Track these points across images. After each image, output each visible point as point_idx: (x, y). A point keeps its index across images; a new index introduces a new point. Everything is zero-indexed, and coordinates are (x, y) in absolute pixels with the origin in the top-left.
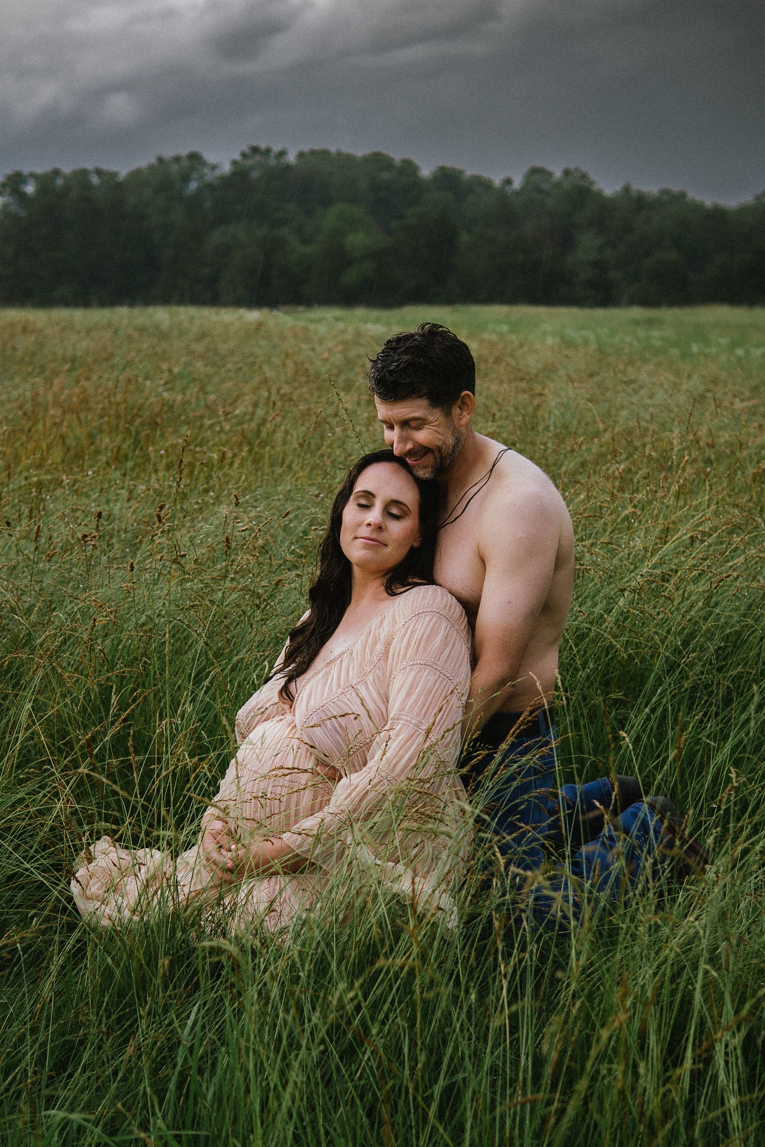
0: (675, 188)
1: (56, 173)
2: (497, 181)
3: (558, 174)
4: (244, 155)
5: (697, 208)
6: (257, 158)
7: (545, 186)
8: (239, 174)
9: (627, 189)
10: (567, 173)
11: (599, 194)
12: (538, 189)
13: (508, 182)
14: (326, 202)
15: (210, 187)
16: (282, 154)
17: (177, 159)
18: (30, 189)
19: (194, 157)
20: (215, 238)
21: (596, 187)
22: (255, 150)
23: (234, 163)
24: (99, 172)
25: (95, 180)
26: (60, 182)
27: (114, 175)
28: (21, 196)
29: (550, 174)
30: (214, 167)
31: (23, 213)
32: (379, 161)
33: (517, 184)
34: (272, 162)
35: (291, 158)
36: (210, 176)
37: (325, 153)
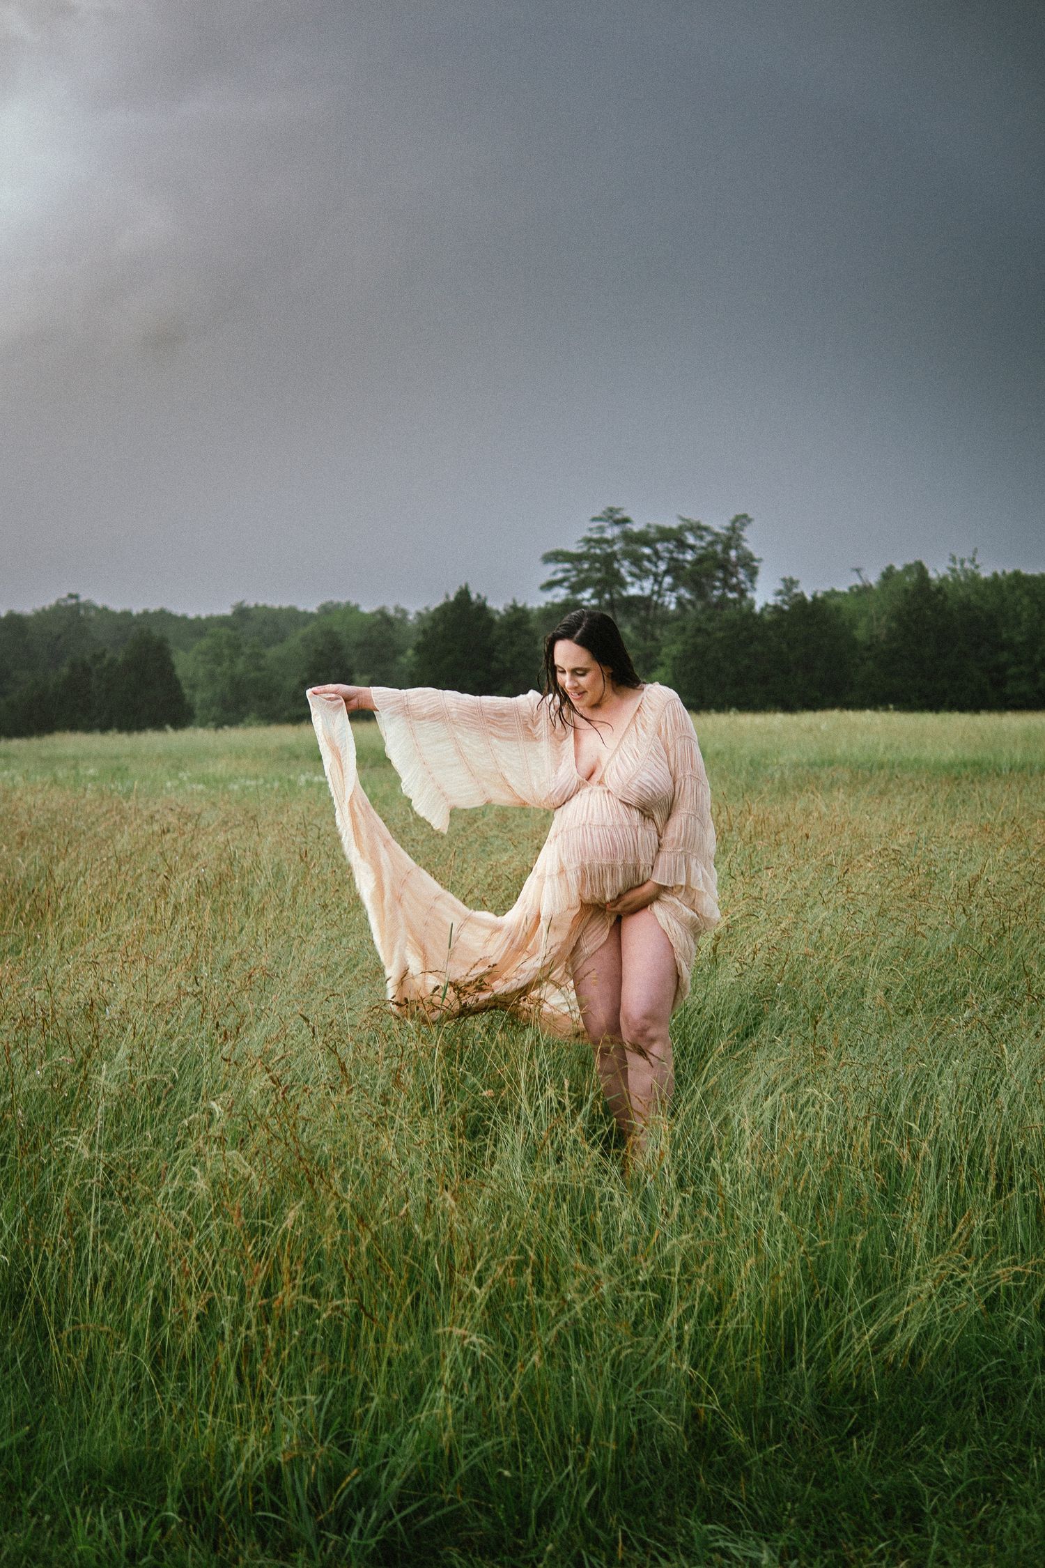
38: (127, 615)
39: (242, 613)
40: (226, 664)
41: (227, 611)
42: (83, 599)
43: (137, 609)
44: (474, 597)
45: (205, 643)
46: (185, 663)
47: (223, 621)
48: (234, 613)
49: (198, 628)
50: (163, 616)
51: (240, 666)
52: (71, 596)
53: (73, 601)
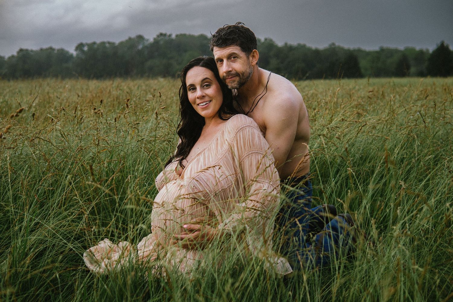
0: (302, 43)
1: (94, 43)
4: (158, 36)
5: (309, 49)
6: (162, 37)
8: (156, 42)
9: (286, 44)
10: (266, 39)
11: (277, 46)
14: (186, 51)
15: (145, 47)
16: (170, 35)
18: (86, 49)
19: (141, 37)
21: (275, 44)
22: (161, 34)
23: (155, 39)
24: (109, 43)
25: (107, 45)
26: (96, 46)
27: (114, 43)
28: (83, 51)
30: (147, 40)
31: (83, 57)
32: (202, 37)
34: (167, 38)
35: (174, 36)
36: (146, 43)
37: (185, 35)
38: (349, 50)
39: (382, 50)
40: (375, 64)
41: (378, 49)
42: (337, 45)
44: (445, 45)
45: (370, 58)
46: (363, 63)
47: (377, 52)
48: (380, 50)
49: (368, 54)
50: (359, 50)
51: (379, 65)
52: (333, 44)
53: (333, 46)
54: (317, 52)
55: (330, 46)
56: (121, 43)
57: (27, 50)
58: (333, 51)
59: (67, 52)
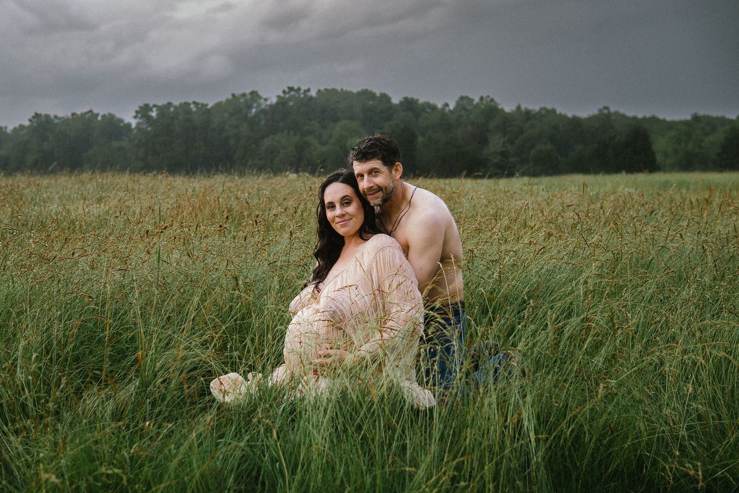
0: (549, 107)
1: (170, 104)
2: (440, 106)
3: (477, 100)
4: (284, 92)
5: (563, 117)
6: (292, 93)
7: (470, 108)
8: (282, 102)
9: (519, 108)
10: (482, 98)
11: (502, 110)
12: (465, 109)
13: (447, 105)
14: (336, 120)
15: (263, 111)
16: (307, 91)
17: (244, 95)
18: (154, 114)
19: (254, 93)
20: (267, 142)
21: (500, 107)
22: (291, 89)
23: (279, 97)
24: (194, 103)
25: (193, 108)
26: (172, 110)
27: (205, 105)
28: (149, 118)
29: (472, 100)
30: (266, 100)
31: (149, 129)
32: (366, 94)
33: (452, 107)
34: (301, 95)
35: (313, 93)
36: (264, 105)
37: (334, 91)
38: (635, 119)
39: (696, 118)
40: (683, 145)
41: (689, 118)
42: (612, 110)
43: (640, 116)
45: (673, 133)
46: (660, 144)
47: (686, 123)
48: (692, 119)
49: (671, 125)
50: (654, 120)
51: (690, 147)
52: (606, 108)
53: (606, 111)
54: (576, 122)
55: (600, 110)
56: (218, 105)
57: (47, 116)
58: (605, 120)
59: (121, 121)
